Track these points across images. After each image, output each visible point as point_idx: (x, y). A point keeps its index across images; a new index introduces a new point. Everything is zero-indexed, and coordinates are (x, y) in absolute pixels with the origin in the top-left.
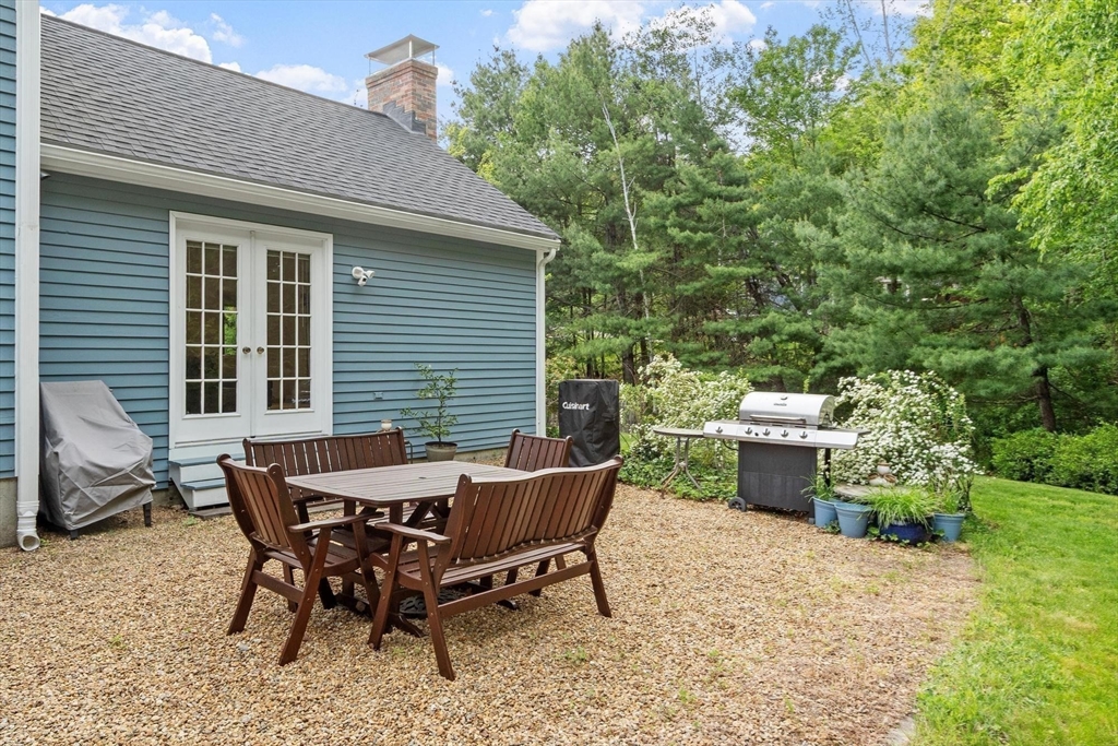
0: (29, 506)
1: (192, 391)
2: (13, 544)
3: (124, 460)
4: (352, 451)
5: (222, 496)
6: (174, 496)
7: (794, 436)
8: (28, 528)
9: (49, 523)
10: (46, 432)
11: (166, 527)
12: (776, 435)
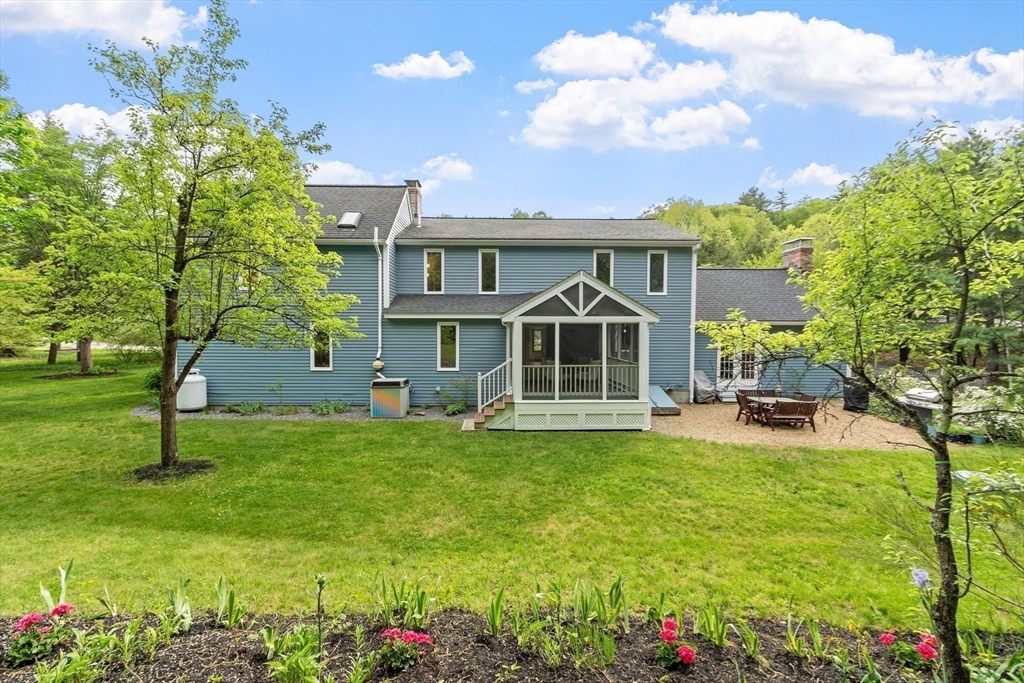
0: (692, 397)
1: (722, 373)
2: (689, 403)
3: (710, 389)
4: (759, 393)
5: (735, 400)
6: (718, 399)
7: (923, 405)
8: (692, 401)
9: (695, 401)
10: (695, 383)
11: (716, 405)
12: (917, 403)
